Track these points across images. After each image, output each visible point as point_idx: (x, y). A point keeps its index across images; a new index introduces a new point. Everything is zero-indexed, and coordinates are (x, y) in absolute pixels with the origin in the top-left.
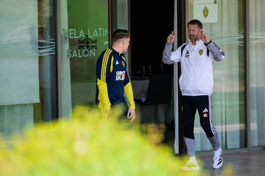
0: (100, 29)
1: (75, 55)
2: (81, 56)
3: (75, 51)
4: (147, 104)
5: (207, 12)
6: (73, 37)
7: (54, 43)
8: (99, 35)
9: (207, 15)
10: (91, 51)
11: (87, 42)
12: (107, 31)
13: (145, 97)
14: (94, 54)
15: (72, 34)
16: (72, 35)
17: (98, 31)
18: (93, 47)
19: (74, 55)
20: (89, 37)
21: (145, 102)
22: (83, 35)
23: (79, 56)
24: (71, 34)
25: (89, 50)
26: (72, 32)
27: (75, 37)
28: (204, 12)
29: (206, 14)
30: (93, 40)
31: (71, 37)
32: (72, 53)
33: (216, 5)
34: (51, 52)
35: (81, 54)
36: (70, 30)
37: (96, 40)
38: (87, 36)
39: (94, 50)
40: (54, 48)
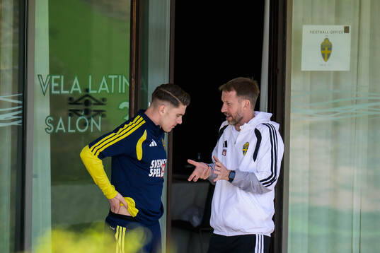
0: (113, 77)
1: (61, 127)
2: (74, 131)
3: (61, 121)
4: (203, 231)
5: (330, 49)
6: (58, 92)
7: (21, 102)
8: (110, 89)
9: (329, 55)
10: (93, 120)
11: (87, 103)
12: (126, 81)
13: (199, 217)
14: (99, 128)
15: (57, 85)
16: (56, 89)
17: (109, 81)
18: (99, 112)
19: (58, 128)
20: (91, 92)
21: (198, 227)
22: (79, 89)
23: (70, 131)
24: (54, 85)
25: (89, 119)
26: (56, 81)
27: (63, 92)
28: (323, 49)
29: (326, 52)
30: (98, 99)
31: (53, 92)
32: (55, 123)
33: (348, 36)
34: (13, 120)
35: (73, 127)
36: (54, 77)
37: (104, 100)
38: (87, 90)
39: (100, 118)
40: (20, 112)
